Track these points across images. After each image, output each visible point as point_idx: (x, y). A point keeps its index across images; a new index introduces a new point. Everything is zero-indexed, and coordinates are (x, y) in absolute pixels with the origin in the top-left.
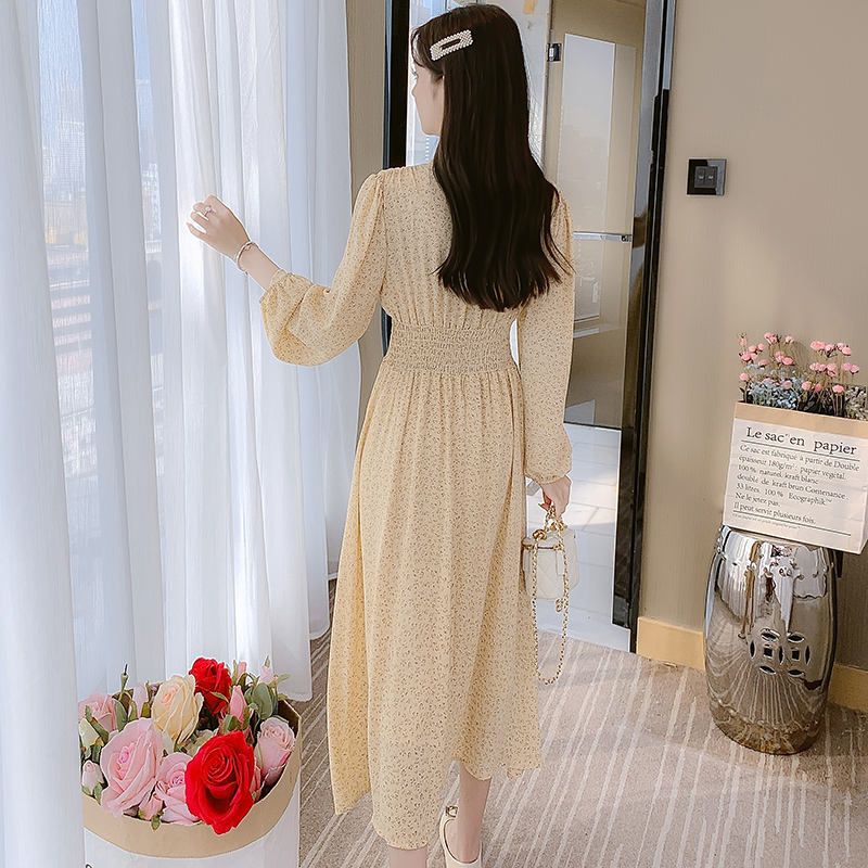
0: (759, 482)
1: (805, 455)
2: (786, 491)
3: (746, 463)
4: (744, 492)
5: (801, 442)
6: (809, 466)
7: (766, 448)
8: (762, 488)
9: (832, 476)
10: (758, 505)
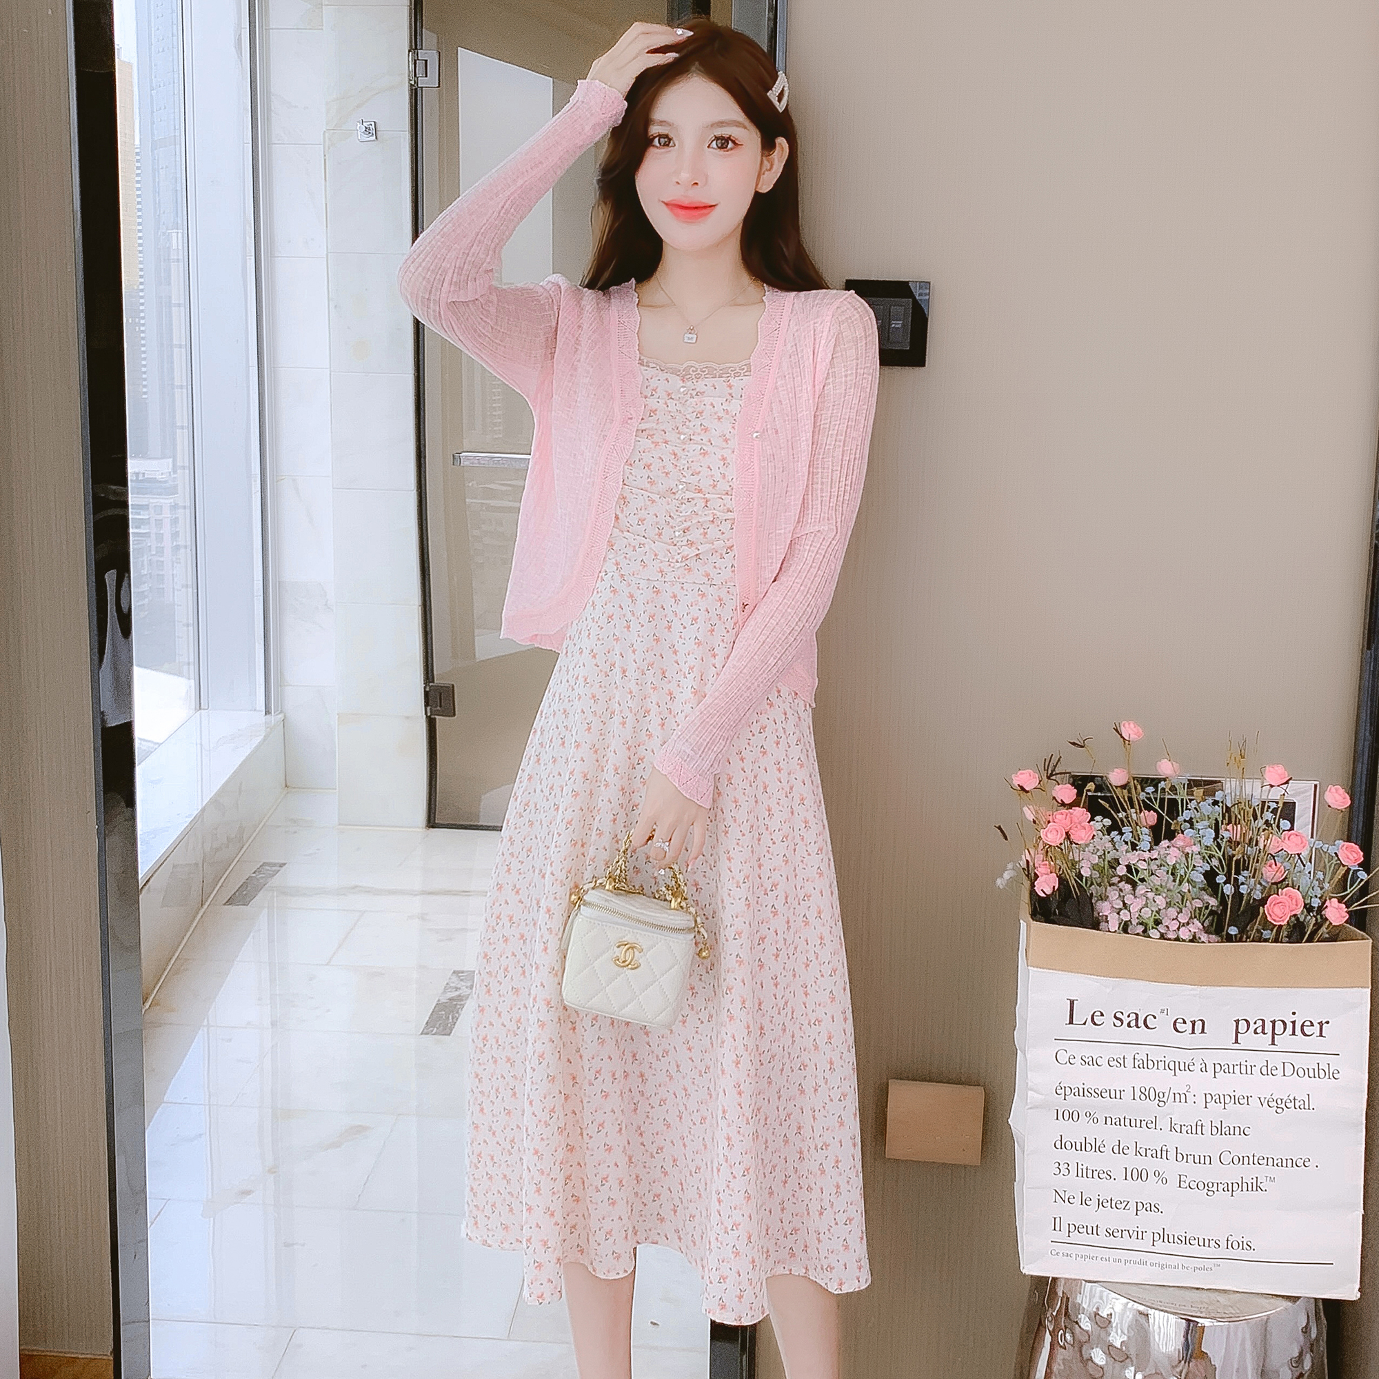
0: (1108, 1150)
1: (1211, 1058)
2: (1172, 1168)
3: (1073, 1102)
4: (1073, 1185)
5: (1199, 1025)
6: (1226, 1084)
7: (1117, 1051)
8: (1117, 1164)
9: (1280, 1105)
10: (1108, 1219)
